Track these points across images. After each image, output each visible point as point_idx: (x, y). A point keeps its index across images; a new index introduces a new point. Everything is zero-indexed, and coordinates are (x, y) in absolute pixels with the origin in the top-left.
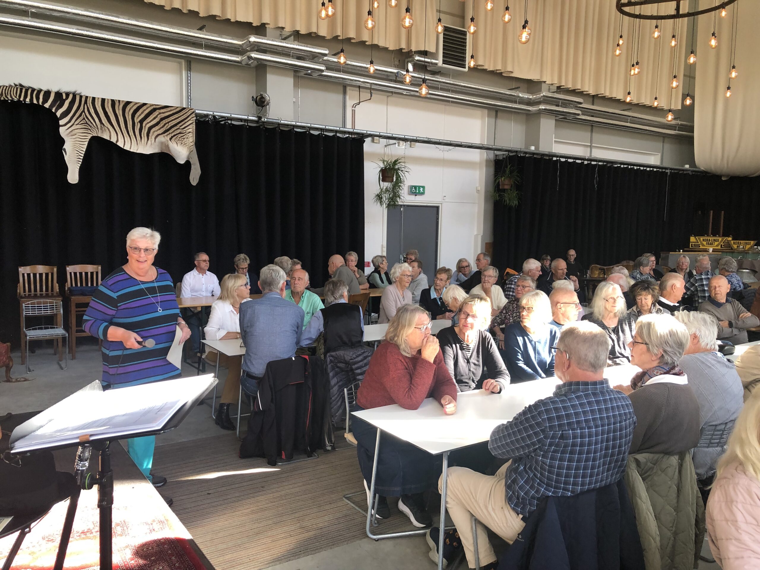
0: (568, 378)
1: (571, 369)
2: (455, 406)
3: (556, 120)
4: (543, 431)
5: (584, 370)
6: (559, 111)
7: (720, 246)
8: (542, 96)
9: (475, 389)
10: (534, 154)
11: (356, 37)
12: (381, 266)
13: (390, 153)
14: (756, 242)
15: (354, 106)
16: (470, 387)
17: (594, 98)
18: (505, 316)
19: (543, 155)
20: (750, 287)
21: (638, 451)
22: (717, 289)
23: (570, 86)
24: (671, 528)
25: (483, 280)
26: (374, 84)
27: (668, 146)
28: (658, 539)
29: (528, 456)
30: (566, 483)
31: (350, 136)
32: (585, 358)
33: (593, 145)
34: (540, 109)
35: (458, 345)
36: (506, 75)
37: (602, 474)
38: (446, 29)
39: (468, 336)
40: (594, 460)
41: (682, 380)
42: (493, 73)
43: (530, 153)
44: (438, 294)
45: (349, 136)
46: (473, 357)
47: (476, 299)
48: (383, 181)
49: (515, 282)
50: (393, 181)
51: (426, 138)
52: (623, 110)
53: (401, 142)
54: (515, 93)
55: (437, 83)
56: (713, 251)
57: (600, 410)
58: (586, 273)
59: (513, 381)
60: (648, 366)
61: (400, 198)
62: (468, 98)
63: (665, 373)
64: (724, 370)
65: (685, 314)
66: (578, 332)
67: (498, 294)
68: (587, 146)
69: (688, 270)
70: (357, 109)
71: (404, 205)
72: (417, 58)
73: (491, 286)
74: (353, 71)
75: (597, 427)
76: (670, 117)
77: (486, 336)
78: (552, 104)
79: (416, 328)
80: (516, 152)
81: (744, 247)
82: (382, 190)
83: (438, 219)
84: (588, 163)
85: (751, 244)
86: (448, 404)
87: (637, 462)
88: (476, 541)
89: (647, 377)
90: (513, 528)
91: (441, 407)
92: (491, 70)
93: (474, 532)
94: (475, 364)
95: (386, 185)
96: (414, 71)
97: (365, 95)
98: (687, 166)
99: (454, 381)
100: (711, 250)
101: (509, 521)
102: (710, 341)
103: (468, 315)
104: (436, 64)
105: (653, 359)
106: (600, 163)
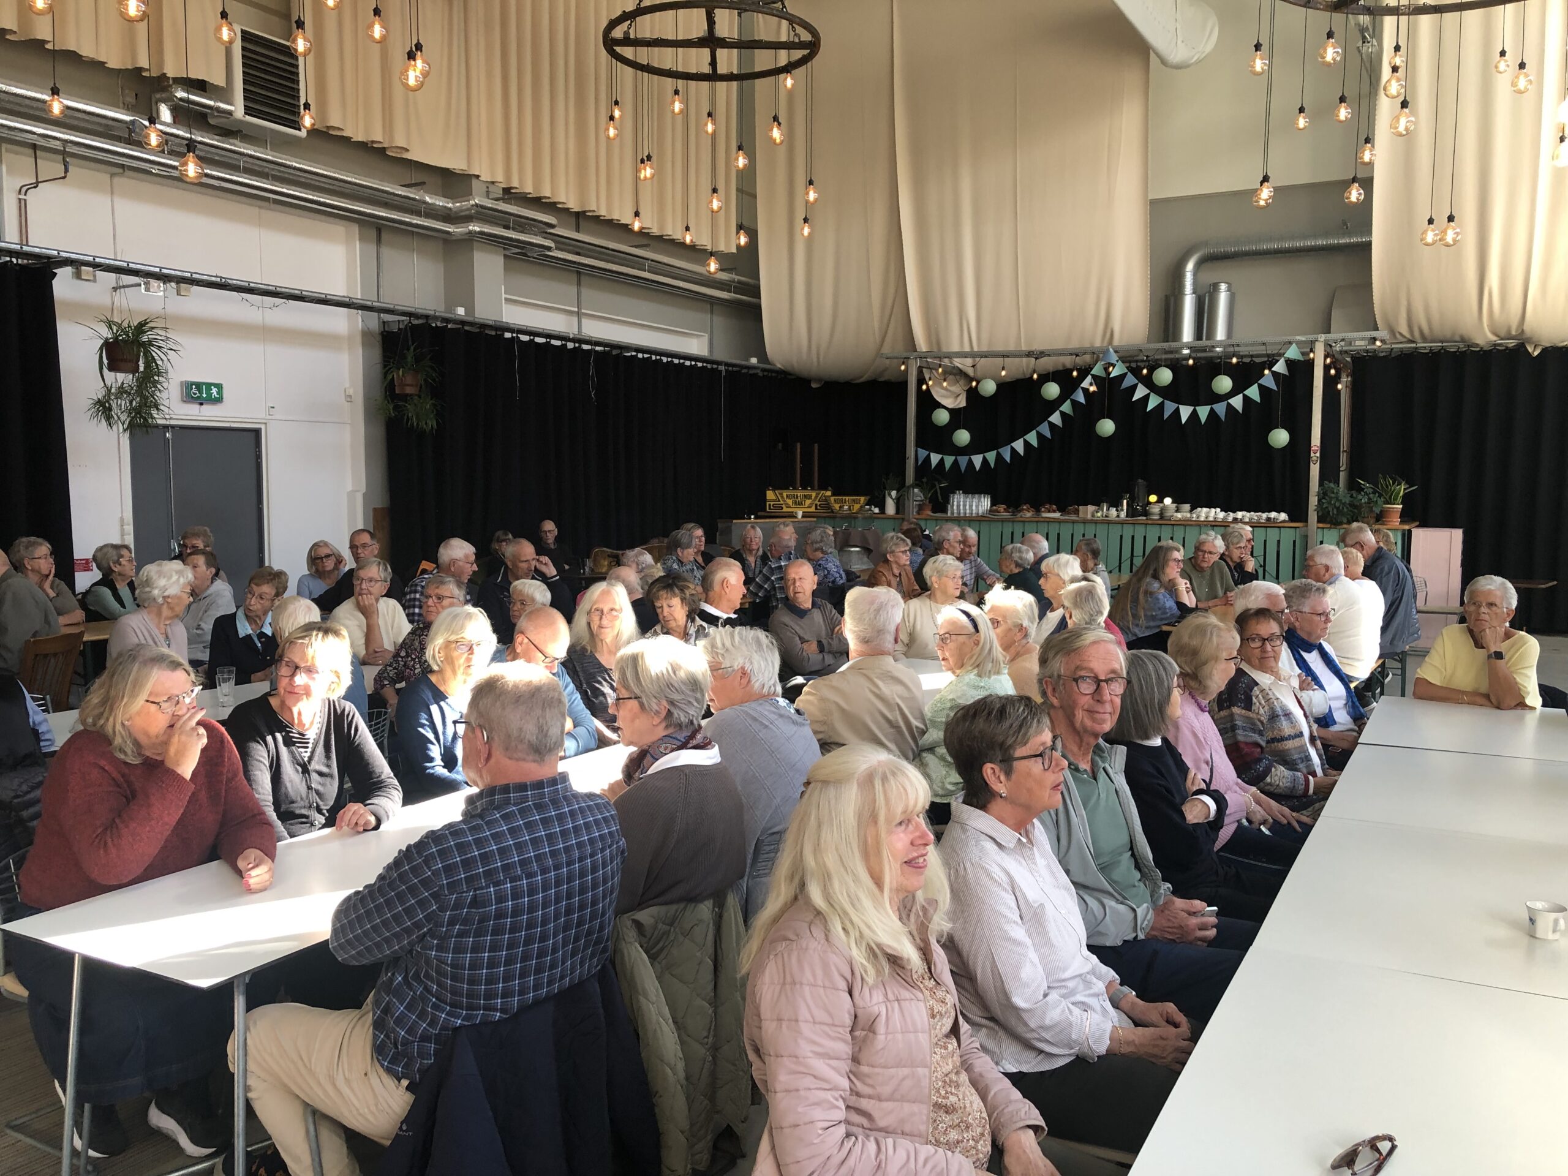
0: (488, 780)
1: (492, 761)
2: (270, 870)
3: (506, 256)
4: (436, 896)
5: (517, 760)
6: (511, 239)
7: (814, 507)
8: (473, 206)
9: (324, 826)
10: (463, 323)
11: (19, 26)
12: (115, 569)
13: (125, 304)
14: (868, 498)
15: (24, 190)
16: (312, 825)
17: (580, 218)
18: (405, 662)
19: (484, 326)
20: (859, 577)
21: (639, 904)
22: (798, 584)
23: (529, 189)
24: (706, 1040)
25: (357, 589)
26: (72, 142)
27: (719, 321)
28: (680, 1066)
29: (411, 952)
30: (489, 996)
31: (14, 260)
32: (520, 736)
33: (583, 311)
34: (470, 232)
35: (278, 736)
36: (394, 155)
37: (563, 963)
38: (246, 36)
39: (300, 714)
40: (543, 938)
41: (708, 757)
42: (366, 148)
43: (455, 322)
44: (254, 626)
45: (11, 261)
46: (316, 758)
47: (314, 633)
48: (110, 369)
49: (423, 587)
50: (135, 370)
51: (216, 277)
52: (636, 247)
53: (154, 283)
54: (415, 194)
55: (236, 156)
56: (803, 517)
57: (550, 837)
58: (584, 565)
59: (410, 798)
60: (648, 740)
61: (158, 409)
62: (311, 197)
63: (680, 748)
64: (788, 729)
65: (726, 632)
66: (503, 685)
67: (394, 617)
68: (570, 313)
69: (760, 553)
70: (32, 197)
71: (173, 427)
72: (181, 94)
73: (377, 600)
74: (17, 108)
75: (544, 871)
76: (713, 266)
77: (344, 710)
78: (497, 225)
79: (147, 701)
80: (427, 317)
81: (850, 507)
82: (109, 390)
83: (259, 456)
84: (575, 347)
85: (862, 502)
86: (253, 868)
87: (638, 925)
88: (317, 1159)
89: (649, 758)
90: (390, 1111)
91: (236, 876)
92: (360, 140)
93: (313, 1138)
94: (321, 774)
95: (122, 378)
96: (175, 122)
97: (51, 167)
98: (754, 361)
99: (272, 815)
100: (800, 514)
101: (381, 1100)
102: (767, 679)
103: (297, 667)
104: (230, 113)
105: (654, 723)
106: (598, 348)
